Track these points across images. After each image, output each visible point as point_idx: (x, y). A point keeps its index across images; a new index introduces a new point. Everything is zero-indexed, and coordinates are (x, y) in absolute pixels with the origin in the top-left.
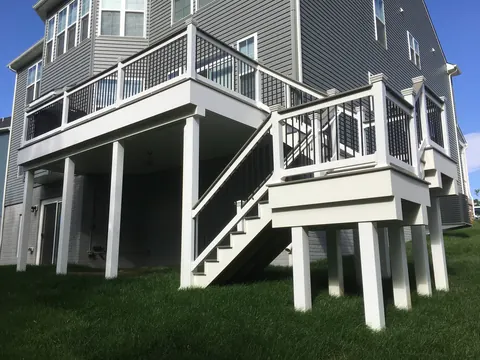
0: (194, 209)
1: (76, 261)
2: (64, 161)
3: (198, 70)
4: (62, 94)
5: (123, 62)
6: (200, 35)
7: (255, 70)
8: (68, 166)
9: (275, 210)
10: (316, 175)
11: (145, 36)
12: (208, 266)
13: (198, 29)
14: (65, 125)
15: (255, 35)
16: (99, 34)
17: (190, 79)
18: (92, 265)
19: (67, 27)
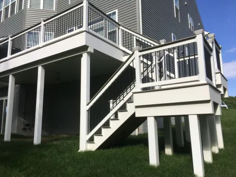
0: (87, 105)
1: (15, 132)
2: (9, 76)
3: (89, 27)
4: (8, 39)
5: (44, 21)
6: (90, 6)
7: (119, 29)
8: (11, 80)
9: (137, 107)
10: (157, 88)
11: (54, 9)
12: (96, 138)
13: (89, 3)
14: (9, 56)
15: (117, 11)
16: (29, 7)
17: (85, 31)
18: (24, 134)
19: (10, 3)
